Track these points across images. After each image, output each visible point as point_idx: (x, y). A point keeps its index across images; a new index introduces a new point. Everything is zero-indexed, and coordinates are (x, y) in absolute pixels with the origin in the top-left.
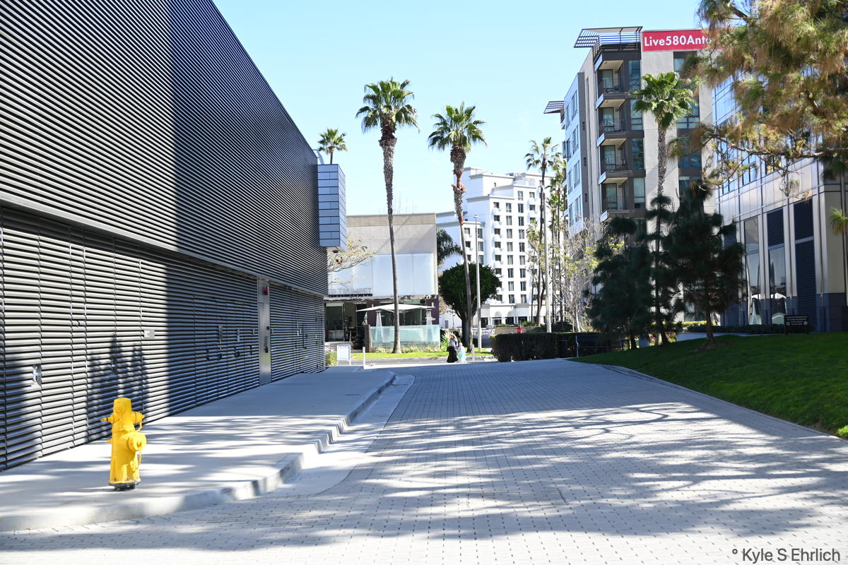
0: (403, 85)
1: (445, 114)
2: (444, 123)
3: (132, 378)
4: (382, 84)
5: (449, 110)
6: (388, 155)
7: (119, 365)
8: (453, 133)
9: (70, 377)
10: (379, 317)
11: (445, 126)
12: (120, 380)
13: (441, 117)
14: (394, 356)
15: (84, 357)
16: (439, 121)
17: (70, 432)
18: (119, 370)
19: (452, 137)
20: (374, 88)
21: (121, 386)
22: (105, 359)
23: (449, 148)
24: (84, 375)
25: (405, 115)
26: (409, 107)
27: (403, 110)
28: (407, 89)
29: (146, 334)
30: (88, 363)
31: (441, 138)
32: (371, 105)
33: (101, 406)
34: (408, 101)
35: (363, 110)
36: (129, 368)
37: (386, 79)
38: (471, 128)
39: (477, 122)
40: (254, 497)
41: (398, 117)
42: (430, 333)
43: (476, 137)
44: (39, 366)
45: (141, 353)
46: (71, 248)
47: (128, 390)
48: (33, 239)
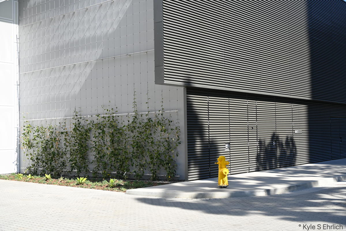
3: (286, 148)
7: (277, 143)
9: (247, 147)
12: (278, 149)
15: (256, 140)
17: (248, 167)
18: (277, 145)
21: (278, 151)
22: (268, 141)
24: (256, 147)
29: (296, 132)
30: (258, 142)
33: (266, 158)
36: (284, 145)
40: (266, 196)
44: (229, 143)
45: (292, 139)
46: (248, 102)
47: (283, 152)
48: (226, 100)
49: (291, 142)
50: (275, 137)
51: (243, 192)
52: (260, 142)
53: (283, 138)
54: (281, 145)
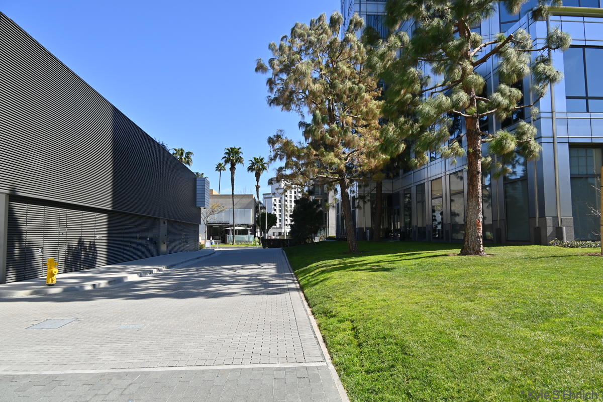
0: (238, 149)
1: (253, 160)
2: (253, 163)
3: (89, 252)
4: (231, 148)
5: (255, 158)
6: (233, 174)
7: (82, 248)
8: (256, 167)
9: (57, 251)
10: (231, 231)
11: (253, 164)
13: (251, 161)
14: (233, 246)
15: (65, 245)
16: (251, 162)
19: (256, 168)
20: (228, 149)
21: (83, 254)
23: (254, 172)
24: (65, 251)
25: (240, 160)
26: (240, 157)
27: (238, 158)
28: (240, 150)
29: (97, 237)
30: (67, 247)
31: (252, 168)
32: (227, 156)
33: (72, 261)
34: (241, 155)
35: (224, 158)
36: (88, 249)
37: (233, 147)
38: (262, 165)
39: (265, 163)
41: (236, 161)
42: (249, 238)
43: (264, 168)
44: (42, 248)
45: (94, 244)
46: (60, 210)
47: (87, 256)
48: (41, 207)
49: (93, 246)
50: (81, 242)
51: (74, 287)
52: (69, 247)
53: (87, 243)
54: (85, 249)
